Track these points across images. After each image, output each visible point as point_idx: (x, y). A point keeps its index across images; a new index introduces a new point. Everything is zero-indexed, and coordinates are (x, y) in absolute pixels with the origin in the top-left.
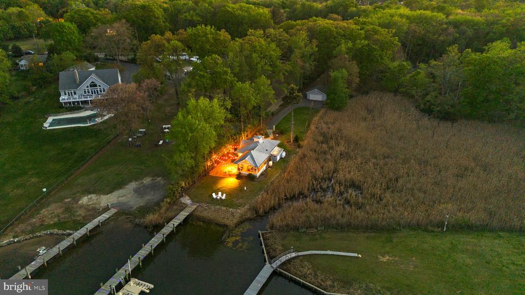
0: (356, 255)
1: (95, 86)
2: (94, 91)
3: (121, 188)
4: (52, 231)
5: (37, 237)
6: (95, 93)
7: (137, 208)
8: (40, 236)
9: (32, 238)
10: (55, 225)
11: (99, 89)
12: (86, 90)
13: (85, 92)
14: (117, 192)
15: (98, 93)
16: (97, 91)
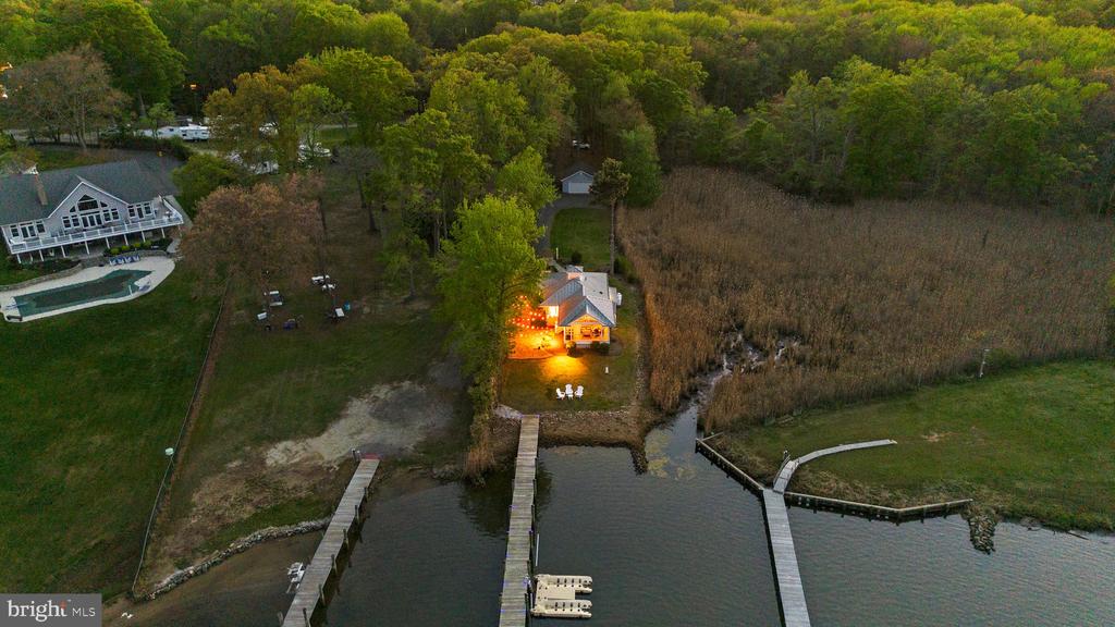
0: (888, 442)
1: (94, 205)
2: (91, 218)
3: (338, 417)
4: (265, 532)
5: (238, 551)
6: (93, 224)
7: (414, 447)
8: (245, 549)
9: (226, 558)
10: (259, 519)
11: (102, 214)
12: (70, 219)
13: (67, 222)
14: (336, 426)
15: (99, 222)
16: (98, 217)
